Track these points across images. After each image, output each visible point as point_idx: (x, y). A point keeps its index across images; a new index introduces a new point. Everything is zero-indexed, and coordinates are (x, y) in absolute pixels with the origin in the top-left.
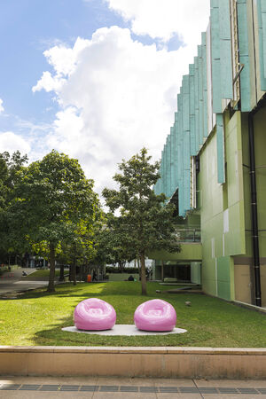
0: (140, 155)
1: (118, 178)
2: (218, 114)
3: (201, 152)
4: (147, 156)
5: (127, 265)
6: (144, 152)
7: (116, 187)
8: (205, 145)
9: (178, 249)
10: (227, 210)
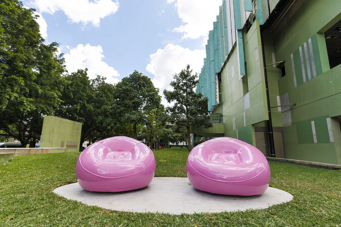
0: (186, 69)
1: (173, 84)
2: (239, 30)
3: (222, 70)
4: (190, 70)
5: (180, 144)
6: (188, 67)
7: (171, 89)
8: (225, 63)
9: (211, 126)
10: (248, 94)
